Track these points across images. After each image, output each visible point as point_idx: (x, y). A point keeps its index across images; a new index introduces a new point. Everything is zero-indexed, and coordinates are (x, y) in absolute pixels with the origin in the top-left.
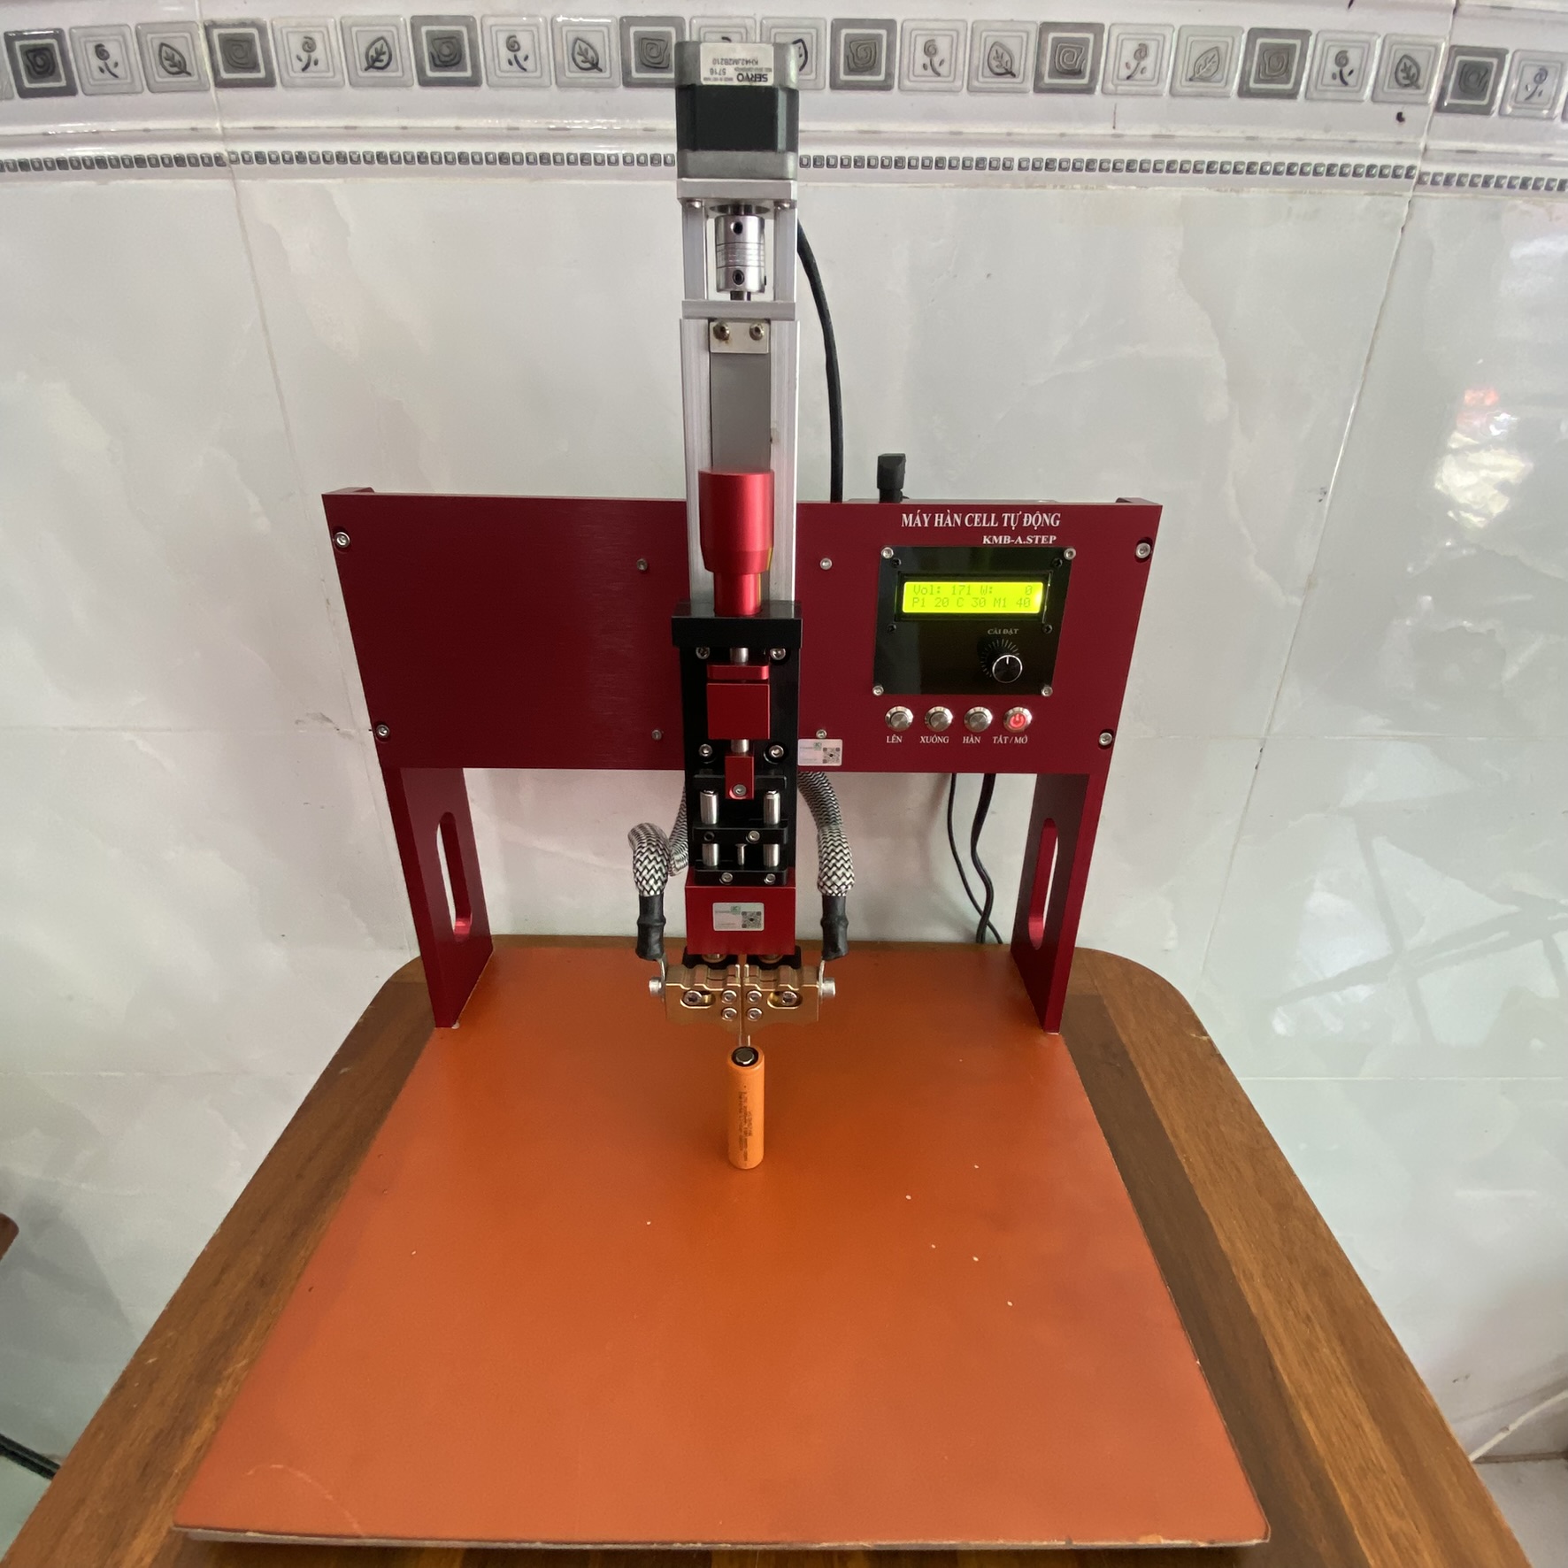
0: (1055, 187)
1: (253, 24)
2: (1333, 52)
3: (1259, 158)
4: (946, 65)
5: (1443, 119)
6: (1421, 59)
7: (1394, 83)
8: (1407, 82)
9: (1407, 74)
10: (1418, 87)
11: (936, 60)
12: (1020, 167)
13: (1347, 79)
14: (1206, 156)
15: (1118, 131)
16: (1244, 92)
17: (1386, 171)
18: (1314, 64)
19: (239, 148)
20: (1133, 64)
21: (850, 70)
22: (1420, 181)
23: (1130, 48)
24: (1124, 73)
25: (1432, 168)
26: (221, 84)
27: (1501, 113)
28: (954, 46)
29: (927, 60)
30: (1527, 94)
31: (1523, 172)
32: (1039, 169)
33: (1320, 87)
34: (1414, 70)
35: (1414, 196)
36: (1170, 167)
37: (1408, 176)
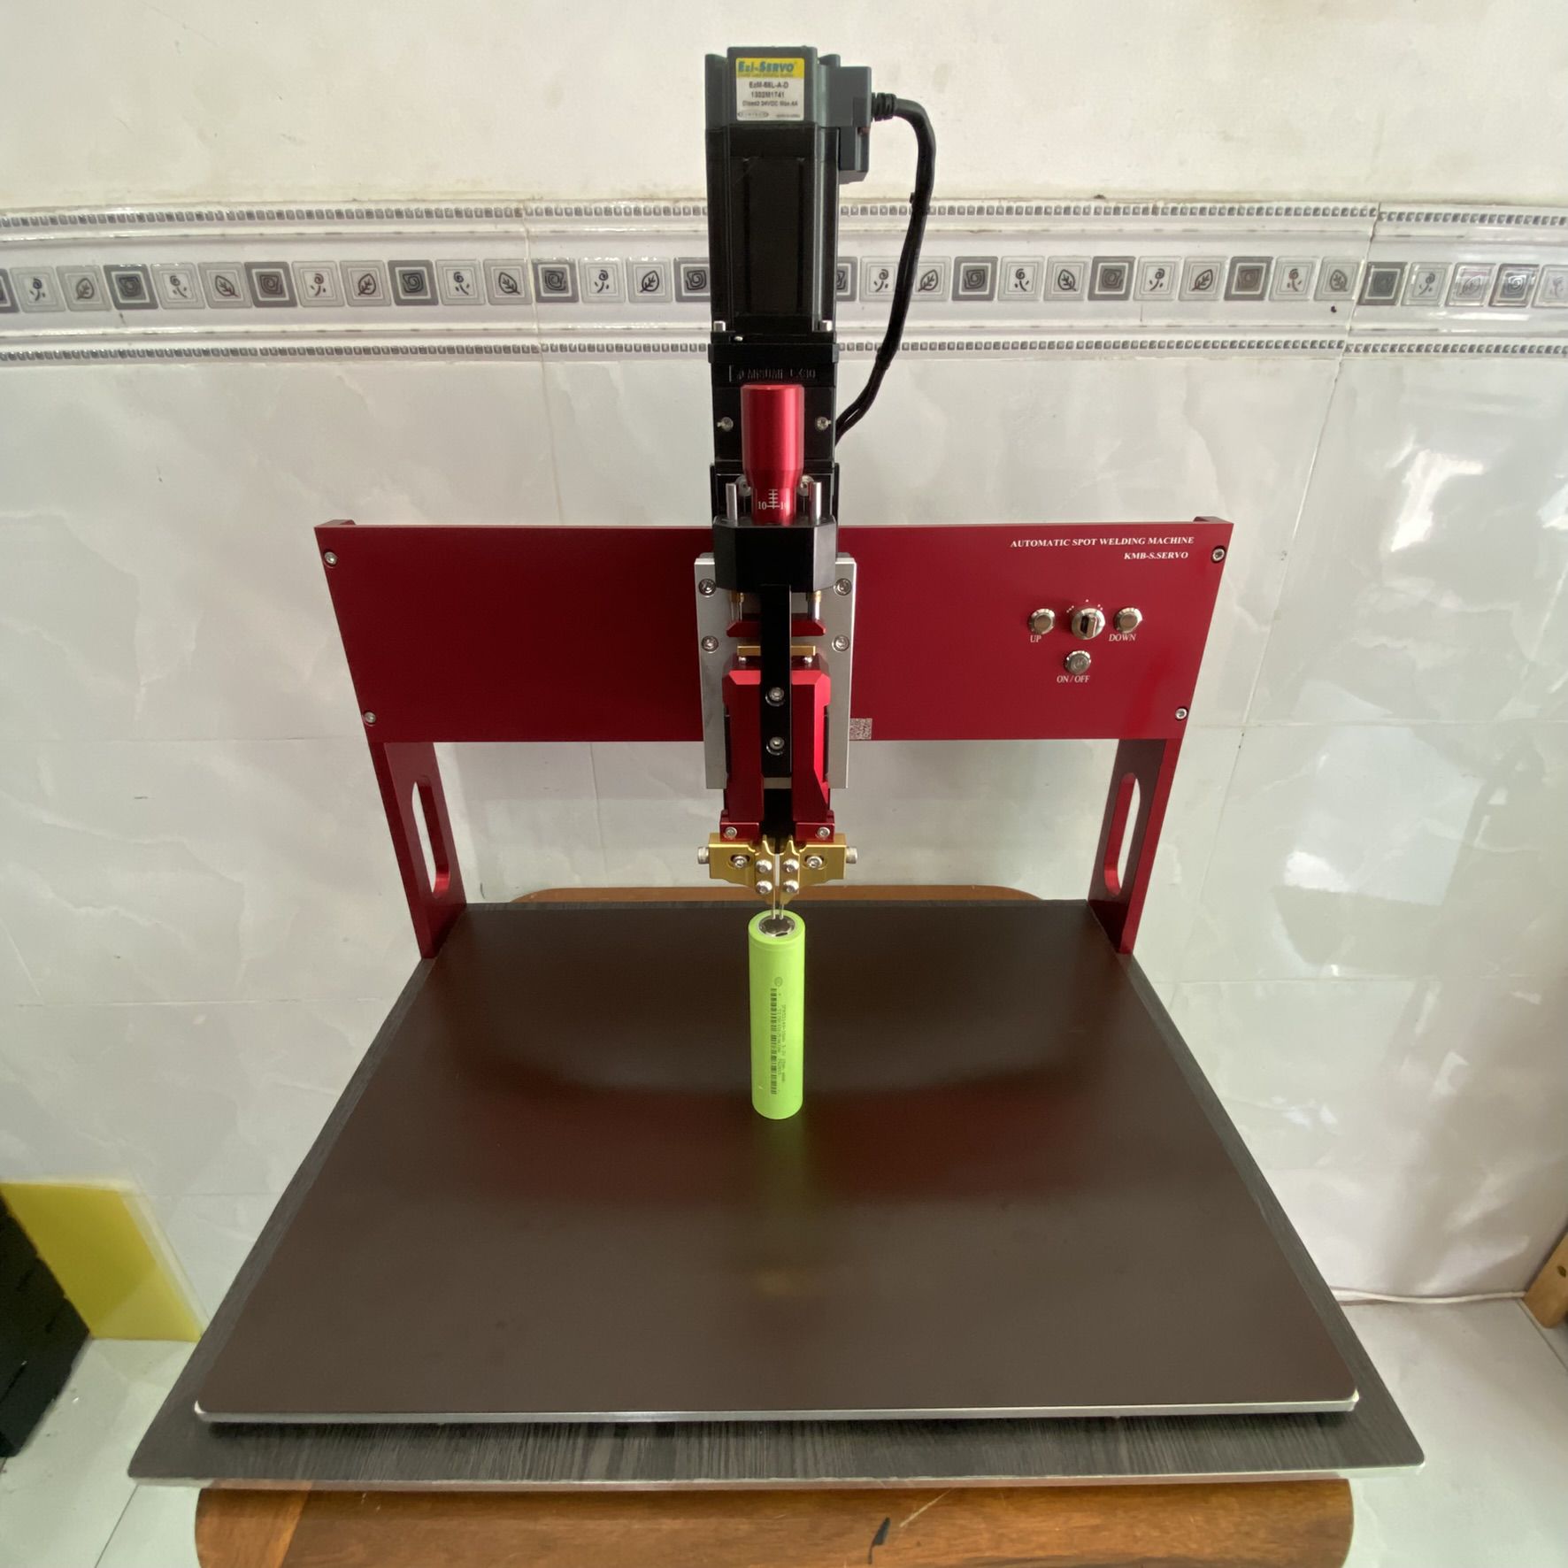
0: (1100, 359)
1: (566, 262)
2: (1288, 271)
3: (1238, 338)
4: (1030, 283)
5: (1362, 308)
6: (1347, 272)
7: (1329, 288)
8: (1338, 287)
9: (1339, 282)
10: (1346, 290)
11: (1024, 281)
12: (1078, 347)
13: (1297, 286)
14: (1203, 338)
15: (1144, 323)
16: (1228, 297)
17: (1324, 344)
18: (1276, 280)
19: (548, 341)
20: (1155, 281)
21: (966, 288)
22: (1347, 350)
23: (1151, 273)
24: (1149, 287)
25: (1354, 341)
26: (540, 299)
27: (1402, 304)
28: (1036, 273)
29: (1018, 281)
30: (1420, 291)
31: (1417, 341)
32: (1091, 348)
33: (1278, 292)
34: (1343, 279)
35: (1343, 360)
36: (1179, 345)
37: (1339, 346)
